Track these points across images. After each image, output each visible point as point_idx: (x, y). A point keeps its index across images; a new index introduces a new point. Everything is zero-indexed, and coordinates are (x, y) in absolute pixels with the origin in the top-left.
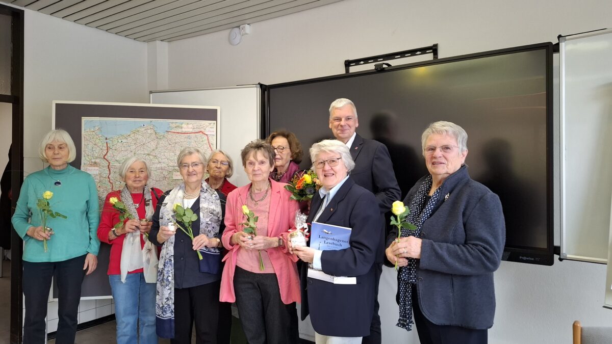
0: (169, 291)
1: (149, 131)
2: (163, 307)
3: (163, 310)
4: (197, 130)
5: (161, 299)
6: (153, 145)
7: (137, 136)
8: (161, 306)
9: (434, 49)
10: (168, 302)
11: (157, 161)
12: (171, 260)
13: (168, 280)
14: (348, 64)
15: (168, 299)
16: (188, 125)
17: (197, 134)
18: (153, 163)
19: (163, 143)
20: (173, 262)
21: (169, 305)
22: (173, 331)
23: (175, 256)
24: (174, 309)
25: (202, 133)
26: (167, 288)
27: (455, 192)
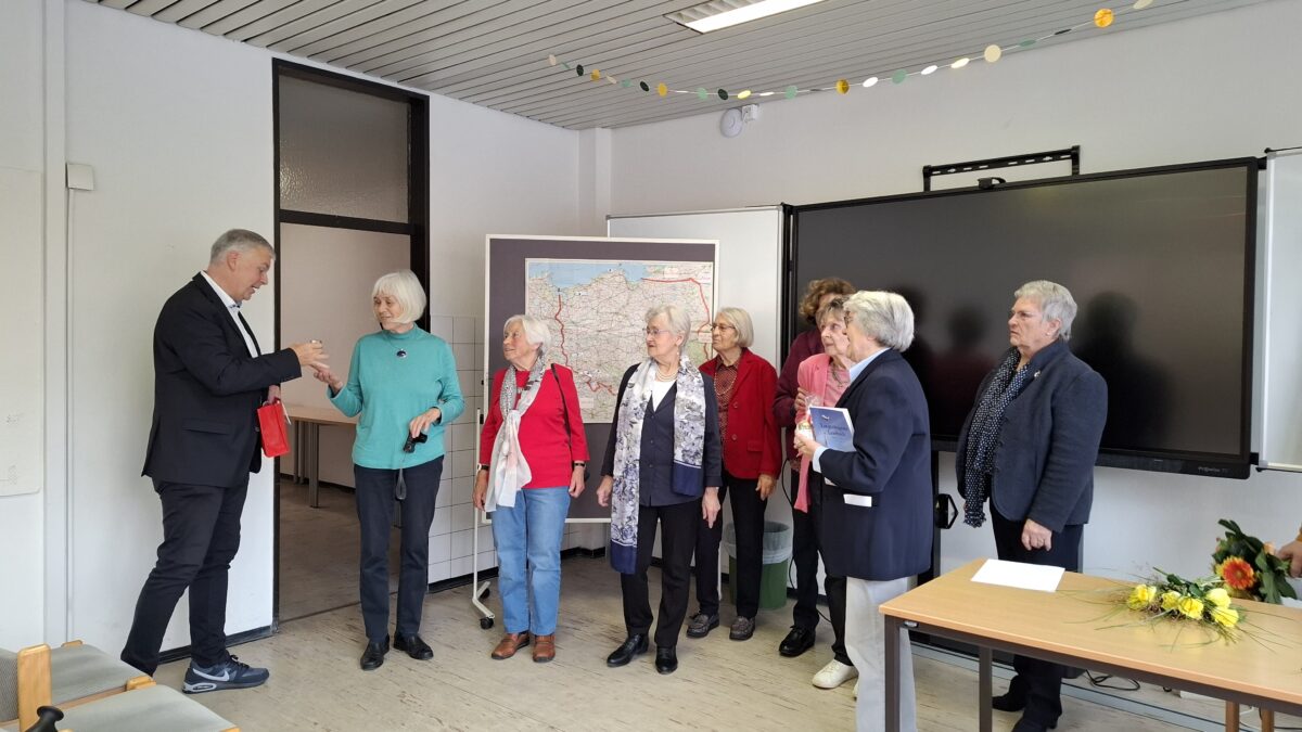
0: (632, 508)
1: (617, 279)
2: (622, 529)
3: (623, 532)
4: (685, 277)
5: (622, 518)
6: (623, 299)
7: (601, 286)
8: (620, 527)
9: (1074, 154)
10: (630, 523)
11: (628, 323)
12: (635, 466)
13: (631, 493)
14: (928, 172)
15: (630, 518)
16: (672, 269)
17: (685, 283)
18: (624, 327)
19: (637, 296)
20: (638, 468)
21: (630, 527)
22: (634, 563)
23: (640, 461)
24: (638, 533)
25: (693, 280)
26: (631, 503)
27: (1047, 369)
